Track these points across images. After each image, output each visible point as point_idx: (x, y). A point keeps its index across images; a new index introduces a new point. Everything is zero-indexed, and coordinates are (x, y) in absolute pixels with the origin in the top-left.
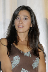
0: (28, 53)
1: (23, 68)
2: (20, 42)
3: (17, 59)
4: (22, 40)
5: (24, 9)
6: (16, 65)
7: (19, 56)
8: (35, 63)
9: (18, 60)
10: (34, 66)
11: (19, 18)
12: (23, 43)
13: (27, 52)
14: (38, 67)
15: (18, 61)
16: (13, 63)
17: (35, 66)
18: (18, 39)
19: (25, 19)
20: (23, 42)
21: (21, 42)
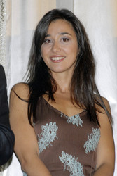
0: (75, 117)
1: (63, 152)
2: (57, 92)
3: (50, 131)
4: (63, 90)
5: (58, 18)
6: (48, 143)
7: (55, 123)
8: (90, 140)
9: (53, 132)
10: (89, 146)
11: (49, 41)
12: (64, 95)
13: (74, 114)
14: (96, 149)
15: (54, 135)
16: (42, 140)
17: (91, 146)
18: (54, 86)
19: (65, 40)
20: (65, 93)
21: (61, 94)
